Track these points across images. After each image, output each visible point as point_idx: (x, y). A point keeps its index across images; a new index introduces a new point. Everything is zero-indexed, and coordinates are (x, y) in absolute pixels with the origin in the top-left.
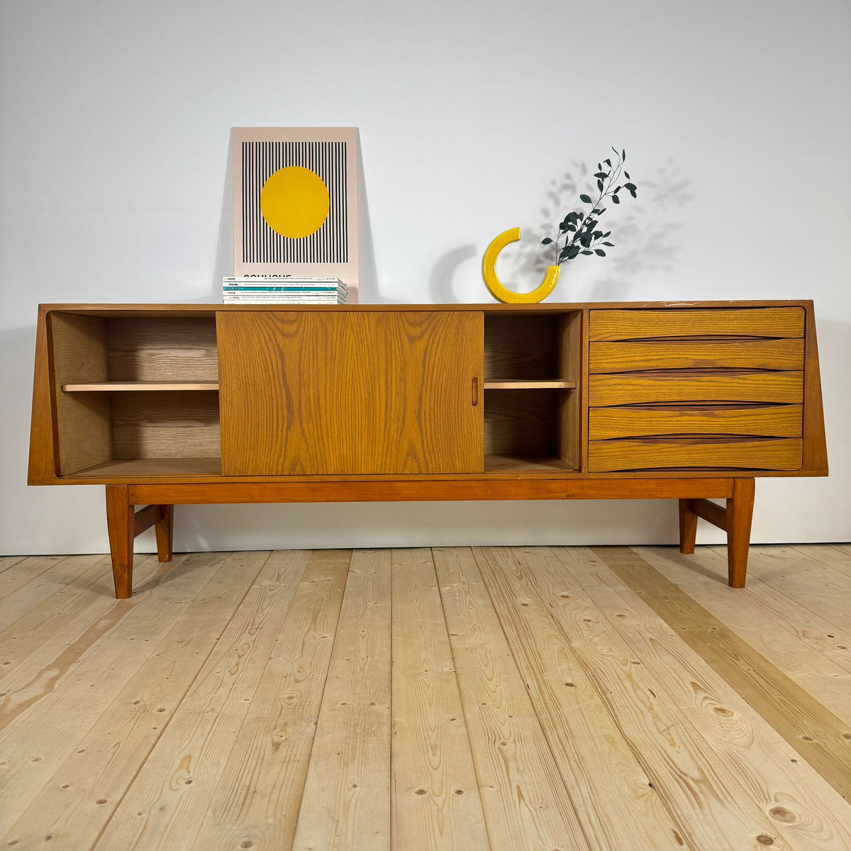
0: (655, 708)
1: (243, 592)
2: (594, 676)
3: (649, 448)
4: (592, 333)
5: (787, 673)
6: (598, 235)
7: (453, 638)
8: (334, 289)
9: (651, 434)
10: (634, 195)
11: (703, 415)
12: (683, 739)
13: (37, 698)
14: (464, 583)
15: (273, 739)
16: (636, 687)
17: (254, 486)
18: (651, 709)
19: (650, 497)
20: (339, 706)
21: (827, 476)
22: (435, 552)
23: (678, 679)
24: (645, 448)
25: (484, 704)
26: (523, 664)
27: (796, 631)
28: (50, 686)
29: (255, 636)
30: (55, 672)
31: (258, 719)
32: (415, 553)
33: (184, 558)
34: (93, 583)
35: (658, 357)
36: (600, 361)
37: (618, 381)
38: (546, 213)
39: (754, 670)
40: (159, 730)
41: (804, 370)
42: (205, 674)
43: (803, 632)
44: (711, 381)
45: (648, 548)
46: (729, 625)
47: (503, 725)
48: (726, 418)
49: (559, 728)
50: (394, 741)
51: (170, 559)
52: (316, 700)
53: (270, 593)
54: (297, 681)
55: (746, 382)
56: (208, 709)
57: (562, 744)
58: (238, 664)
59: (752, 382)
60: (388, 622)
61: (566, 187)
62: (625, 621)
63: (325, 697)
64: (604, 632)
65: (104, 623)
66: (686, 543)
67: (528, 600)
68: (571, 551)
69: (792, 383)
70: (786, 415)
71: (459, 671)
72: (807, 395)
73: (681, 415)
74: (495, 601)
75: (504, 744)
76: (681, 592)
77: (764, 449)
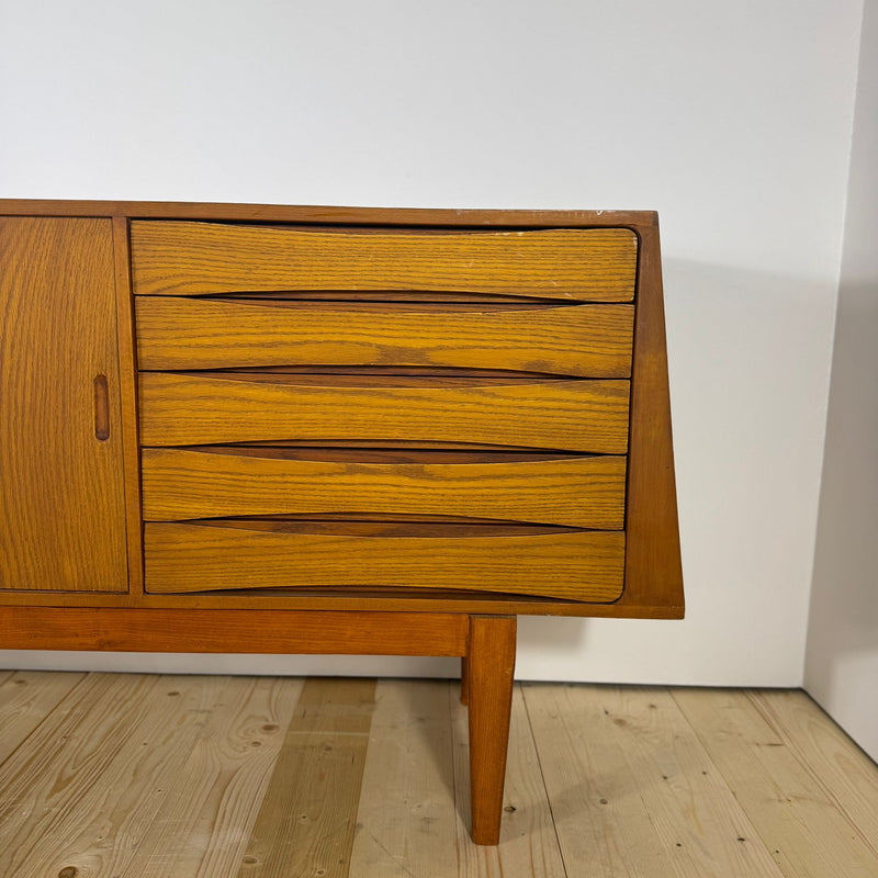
3: (283, 542)
4: (138, 275)
9: (284, 511)
11: (399, 473)
21: (682, 617)
24: (274, 541)
35: (295, 338)
36: (162, 342)
37: (207, 389)
41: (631, 379)
44: (419, 398)
48: (449, 480)
55: (497, 401)
59: (509, 402)
69: (605, 408)
70: (589, 479)
73: (351, 472)
77: (537, 551)
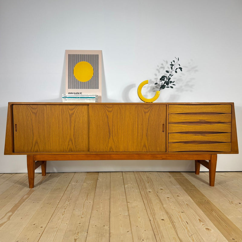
0: (188, 228)
1: (66, 187)
2: (170, 217)
4: (169, 111)
5: (227, 216)
6: (171, 82)
7: (128, 203)
8: (94, 98)
9: (187, 141)
10: (181, 71)
11: (202, 136)
12: (197, 239)
13: (5, 222)
14: (132, 184)
15: (74, 238)
16: (182, 221)
17: (70, 156)
18: (187, 228)
19: (186, 159)
20: (94, 226)
21: (238, 154)
22: (123, 173)
23: (195, 218)
24: (185, 145)
25: (137, 226)
26: (149, 212)
27: (230, 202)
28: (9, 218)
29: (69, 202)
30: (10, 214)
31: (70, 231)
32: (117, 173)
33: (50, 174)
34: (23, 183)
35: (188, 119)
36: (172, 120)
37: (177, 125)
38: (156, 75)
39: (217, 215)
40: (41, 234)
41: (231, 123)
42: (55, 215)
43: (232, 202)
44: (204, 126)
45: (185, 173)
46: (210, 199)
47: (143, 233)
48: (209, 136)
49: (159, 235)
50: (111, 239)
51: (45, 175)
52: (87, 224)
53: (74, 187)
54: (82, 218)
55: (214, 126)
56: (55, 227)
57: (160, 240)
58: (64, 211)
59: (216, 126)
60: (109, 197)
61: (162, 68)
62: (179, 198)
63: (90, 223)
64: (173, 201)
65: (26, 196)
66: (197, 171)
67: (151, 190)
68: (163, 173)
69: (228, 127)
70: (226, 136)
71: (130, 215)
72: (232, 130)
73: (195, 136)
74: (141, 190)
75: (143, 240)
76: (196, 188)
77: (220, 145)
